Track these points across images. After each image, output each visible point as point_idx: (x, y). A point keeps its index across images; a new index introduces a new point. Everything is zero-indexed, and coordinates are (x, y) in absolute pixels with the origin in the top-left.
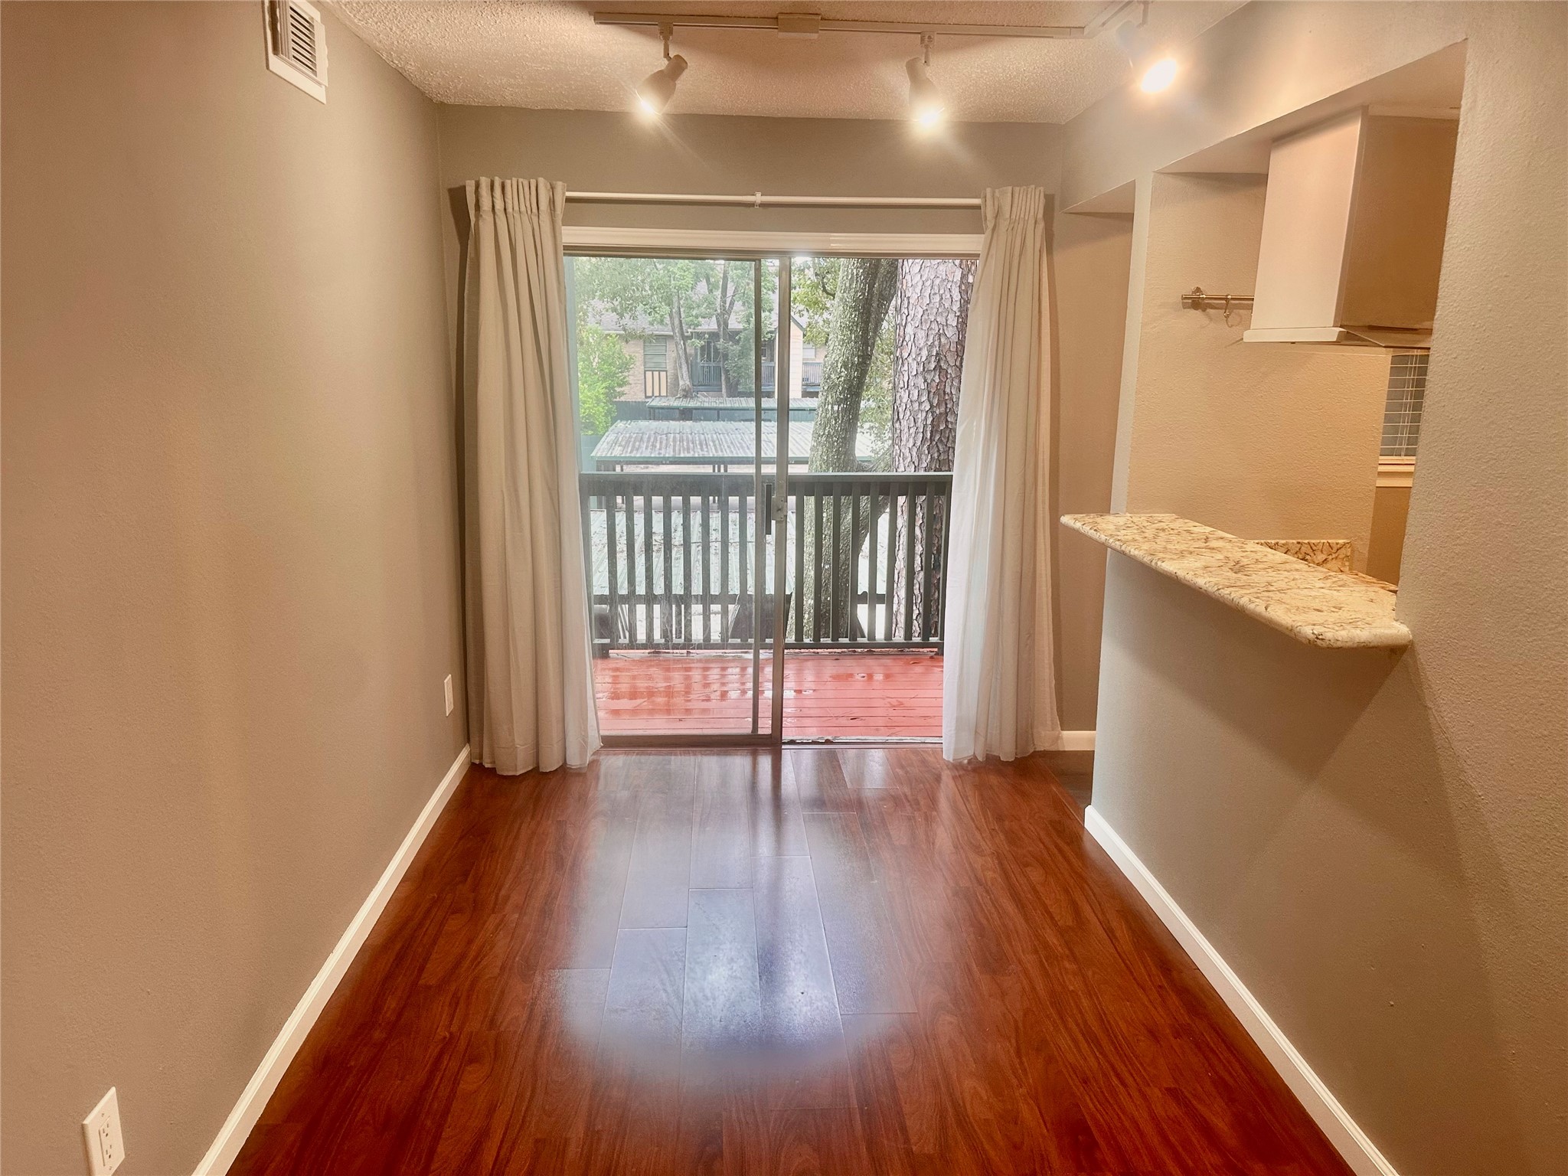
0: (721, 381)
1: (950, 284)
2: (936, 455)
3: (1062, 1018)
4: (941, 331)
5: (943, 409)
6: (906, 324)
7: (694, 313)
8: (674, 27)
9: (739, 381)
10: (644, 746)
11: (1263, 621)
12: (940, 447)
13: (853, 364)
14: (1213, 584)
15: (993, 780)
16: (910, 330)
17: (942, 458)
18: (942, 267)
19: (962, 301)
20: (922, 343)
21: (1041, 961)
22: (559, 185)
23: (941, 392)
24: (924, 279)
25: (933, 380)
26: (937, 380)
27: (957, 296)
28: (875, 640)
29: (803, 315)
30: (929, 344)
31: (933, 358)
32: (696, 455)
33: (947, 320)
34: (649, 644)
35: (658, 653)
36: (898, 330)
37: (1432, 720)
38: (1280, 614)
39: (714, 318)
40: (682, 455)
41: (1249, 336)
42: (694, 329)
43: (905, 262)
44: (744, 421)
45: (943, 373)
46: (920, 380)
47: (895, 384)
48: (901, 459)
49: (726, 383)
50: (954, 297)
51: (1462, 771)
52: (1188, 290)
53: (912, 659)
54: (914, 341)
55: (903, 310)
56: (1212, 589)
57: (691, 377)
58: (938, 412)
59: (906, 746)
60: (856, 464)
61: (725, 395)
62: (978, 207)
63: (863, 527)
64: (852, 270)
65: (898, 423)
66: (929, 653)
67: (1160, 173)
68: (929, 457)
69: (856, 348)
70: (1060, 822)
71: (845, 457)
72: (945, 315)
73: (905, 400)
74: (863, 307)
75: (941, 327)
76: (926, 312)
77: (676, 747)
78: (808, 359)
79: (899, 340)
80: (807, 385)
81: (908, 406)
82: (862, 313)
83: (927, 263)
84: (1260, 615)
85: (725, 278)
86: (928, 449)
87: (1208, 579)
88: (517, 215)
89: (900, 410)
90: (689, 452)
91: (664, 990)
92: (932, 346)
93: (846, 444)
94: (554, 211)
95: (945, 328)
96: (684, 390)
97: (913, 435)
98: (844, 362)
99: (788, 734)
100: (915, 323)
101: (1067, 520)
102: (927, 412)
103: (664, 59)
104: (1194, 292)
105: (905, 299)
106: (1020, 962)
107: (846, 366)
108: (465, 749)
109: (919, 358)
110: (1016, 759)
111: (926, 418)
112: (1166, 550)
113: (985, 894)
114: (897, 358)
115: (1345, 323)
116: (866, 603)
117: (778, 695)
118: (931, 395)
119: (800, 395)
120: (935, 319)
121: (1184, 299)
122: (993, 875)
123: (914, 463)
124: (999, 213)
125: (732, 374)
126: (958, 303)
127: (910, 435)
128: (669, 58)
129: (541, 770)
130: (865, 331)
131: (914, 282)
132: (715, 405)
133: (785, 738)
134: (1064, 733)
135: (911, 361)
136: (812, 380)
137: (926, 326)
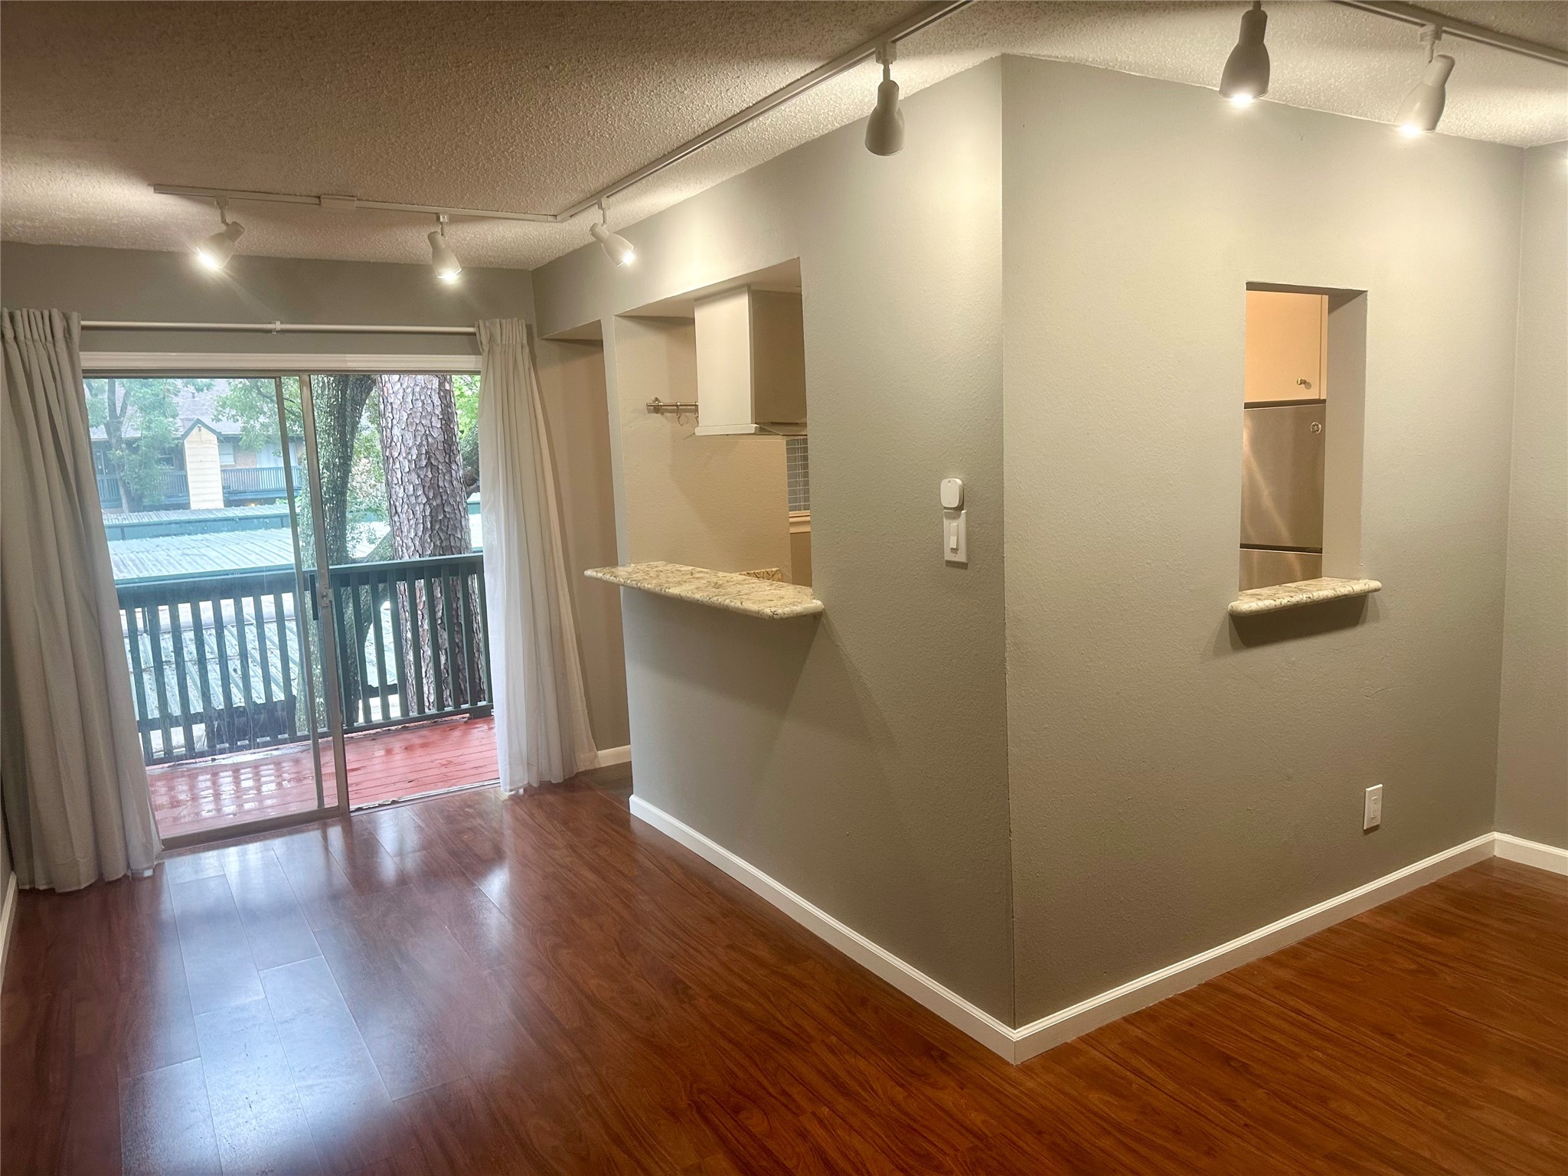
0: (119, 494)
1: (429, 391)
2: (438, 543)
4: (427, 432)
5: (439, 501)
6: (392, 426)
9: (143, 493)
11: (741, 612)
12: (441, 535)
13: (334, 465)
15: (550, 798)
16: (396, 431)
17: (444, 544)
18: (419, 381)
19: (443, 406)
20: (410, 443)
21: (622, 900)
22: (75, 316)
23: (434, 486)
24: (404, 387)
25: (426, 476)
26: (430, 476)
27: (437, 401)
28: (371, 722)
29: (238, 420)
30: (418, 443)
31: (423, 456)
33: (431, 423)
35: (179, 764)
36: (384, 433)
38: (751, 606)
39: (102, 426)
41: (699, 432)
43: (381, 379)
44: (163, 536)
45: (434, 469)
46: (414, 476)
47: (388, 481)
48: (404, 549)
49: (127, 496)
50: (435, 402)
52: (650, 400)
53: (448, 727)
54: (402, 442)
55: (387, 414)
58: (435, 504)
59: (468, 791)
60: (350, 559)
61: (127, 511)
62: (474, 334)
63: (367, 617)
65: (397, 516)
66: (461, 719)
67: (621, 315)
68: (432, 545)
69: (336, 450)
70: (611, 814)
71: (337, 553)
72: (429, 418)
73: (401, 495)
74: (339, 413)
75: (426, 428)
76: (410, 416)
78: (226, 466)
79: (387, 441)
80: (229, 493)
81: (405, 500)
82: (338, 417)
84: (738, 609)
86: (430, 536)
87: (702, 594)
89: (397, 504)
92: (420, 445)
93: (337, 541)
94: (71, 339)
95: (431, 429)
97: (414, 526)
98: (325, 463)
99: (355, 805)
100: (402, 426)
101: (589, 573)
102: (424, 504)
103: (223, 225)
104: (654, 401)
105: (388, 404)
106: (607, 905)
107: (326, 467)
108: (11, 876)
109: (410, 457)
110: (564, 780)
111: (424, 510)
112: (667, 582)
113: (568, 872)
114: (387, 457)
115: (758, 421)
116: (378, 696)
117: (342, 773)
118: (426, 489)
119: (221, 505)
120: (420, 422)
121: (648, 406)
122: (571, 859)
123: (418, 551)
124: (491, 339)
125: (133, 487)
126: (440, 407)
127: (410, 526)
128: (227, 225)
129: (107, 880)
130: (343, 434)
131: (395, 389)
132: (117, 522)
133: (352, 807)
134: (601, 753)
135: (402, 460)
136: (234, 487)
137: (412, 428)
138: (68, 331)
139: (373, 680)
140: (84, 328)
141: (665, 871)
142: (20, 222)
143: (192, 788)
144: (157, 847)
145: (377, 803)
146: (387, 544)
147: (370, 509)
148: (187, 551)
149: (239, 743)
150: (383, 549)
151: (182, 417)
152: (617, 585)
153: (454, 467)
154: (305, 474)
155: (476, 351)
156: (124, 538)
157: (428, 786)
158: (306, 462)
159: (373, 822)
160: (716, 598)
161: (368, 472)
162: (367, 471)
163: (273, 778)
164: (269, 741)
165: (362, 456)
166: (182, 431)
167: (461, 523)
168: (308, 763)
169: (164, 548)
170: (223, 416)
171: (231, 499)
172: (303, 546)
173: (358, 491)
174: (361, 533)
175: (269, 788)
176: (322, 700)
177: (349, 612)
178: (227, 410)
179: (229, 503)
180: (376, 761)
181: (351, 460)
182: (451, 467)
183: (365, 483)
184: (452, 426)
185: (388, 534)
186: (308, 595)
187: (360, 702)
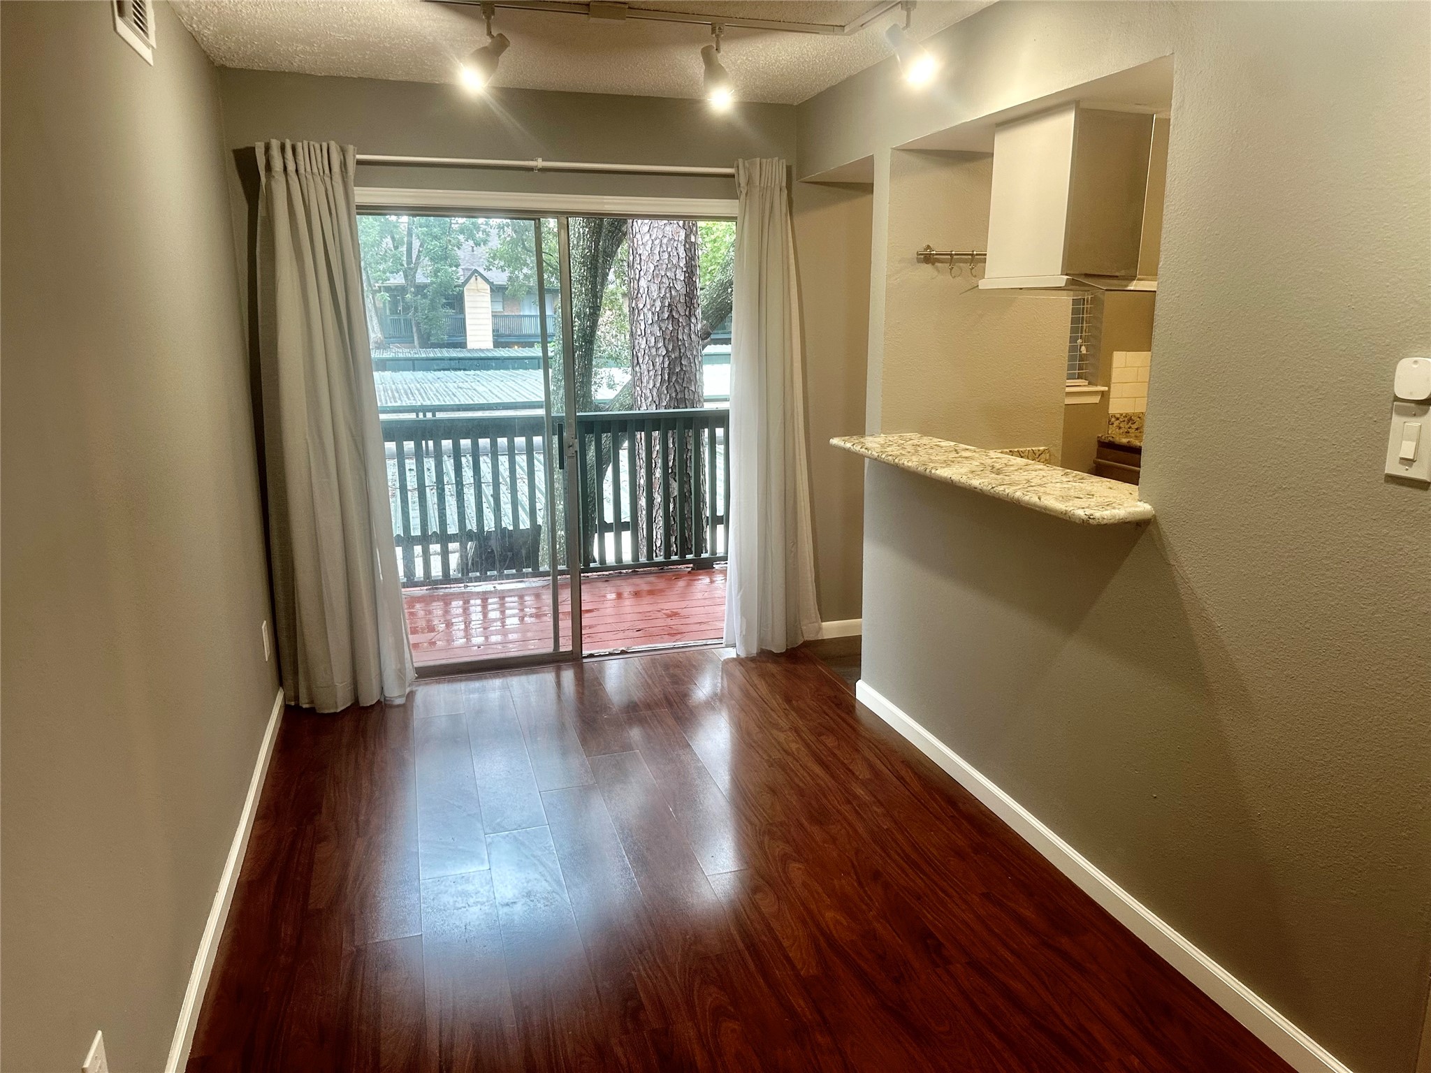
0: (412, 332)
1: (676, 243)
2: (674, 395)
3: (885, 852)
4: (671, 285)
5: (677, 354)
6: (639, 278)
7: (381, 267)
8: (496, 8)
9: (431, 332)
10: (453, 674)
11: (1038, 509)
12: (677, 387)
13: (585, 314)
14: (986, 484)
15: (772, 667)
16: (643, 283)
17: (679, 396)
18: (668, 228)
19: (687, 258)
20: (655, 295)
21: (855, 809)
22: (351, 148)
23: (674, 339)
24: (653, 238)
25: (667, 328)
26: (671, 329)
27: (683, 254)
28: (606, 564)
29: (505, 270)
30: (662, 296)
31: (666, 309)
32: (404, 404)
33: (675, 275)
34: (428, 581)
35: (436, 588)
36: (632, 284)
37: (1176, 573)
38: (1052, 503)
39: (401, 273)
40: (389, 404)
41: (983, 284)
42: (382, 283)
43: (635, 223)
45: (675, 322)
46: (656, 328)
47: (632, 332)
48: (643, 399)
49: (418, 334)
50: (680, 254)
51: (1203, 609)
52: (921, 247)
53: (674, 576)
54: (648, 294)
55: (636, 266)
56: (987, 488)
57: (382, 330)
58: (673, 356)
60: (593, 406)
61: (418, 345)
62: (732, 176)
63: (606, 458)
64: (579, 229)
65: (638, 367)
66: (686, 569)
67: (897, 149)
68: (668, 396)
69: (587, 300)
70: (835, 697)
71: (583, 400)
72: (674, 270)
73: (643, 346)
74: (591, 263)
75: (671, 281)
76: (657, 268)
77: (485, 671)
78: (496, 312)
79: (634, 293)
80: (498, 335)
81: (646, 352)
82: (590, 268)
83: (656, 223)
84: (1035, 505)
85: (410, 234)
86: (667, 389)
87: (981, 481)
88: (310, 177)
89: (639, 355)
90: (396, 402)
91: (545, 880)
92: (664, 298)
93: (583, 387)
94: (346, 173)
95: (675, 282)
96: (376, 343)
97: (653, 377)
98: (577, 312)
99: (588, 649)
100: (648, 277)
101: (835, 441)
102: (664, 356)
103: (488, 37)
104: (926, 250)
105: (637, 256)
106: (838, 811)
107: (578, 316)
108: (279, 692)
109: (654, 309)
110: (787, 649)
111: (663, 362)
112: (932, 461)
113: (795, 762)
114: (633, 308)
115: (1069, 272)
116: (613, 531)
117: (577, 614)
118: (667, 342)
119: (491, 346)
120: (666, 274)
121: (918, 254)
122: (798, 746)
123: (655, 402)
124: (749, 182)
125: (423, 327)
126: (684, 260)
127: (650, 377)
128: (492, 37)
129: (361, 705)
130: (594, 284)
131: (644, 241)
132: (410, 355)
133: (585, 653)
134: (825, 624)
135: (646, 311)
136: (502, 331)
137: (657, 280)
138: (344, 165)
139: (609, 517)
140: (359, 163)
141: (900, 778)
142: (300, 47)
143: (446, 612)
144: (411, 675)
145: (607, 651)
146: (627, 393)
147: (610, 357)
148: (461, 385)
149: (489, 573)
150: (623, 396)
151: (463, 267)
152: (862, 457)
153: (693, 320)
154: (559, 322)
155: (731, 194)
156: (414, 370)
157: (654, 638)
158: (560, 310)
159: (601, 671)
160: (1001, 488)
161: (612, 323)
162: (610, 323)
163: (517, 611)
164: (514, 574)
165: (607, 308)
166: (462, 280)
167: (696, 377)
168: (547, 598)
169: (443, 380)
170: (493, 266)
171: (499, 340)
172: (553, 390)
173: (602, 339)
174: (602, 378)
175: (512, 622)
176: (563, 533)
177: (591, 453)
178: (496, 262)
179: (497, 344)
180: (609, 604)
181: (600, 310)
182: (690, 321)
183: (608, 333)
184: (694, 279)
185: (628, 383)
186: (555, 439)
187: (596, 535)
